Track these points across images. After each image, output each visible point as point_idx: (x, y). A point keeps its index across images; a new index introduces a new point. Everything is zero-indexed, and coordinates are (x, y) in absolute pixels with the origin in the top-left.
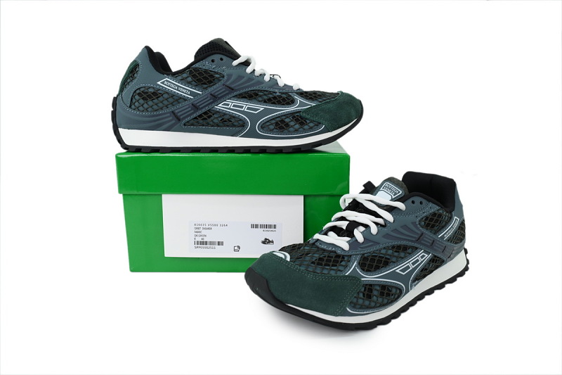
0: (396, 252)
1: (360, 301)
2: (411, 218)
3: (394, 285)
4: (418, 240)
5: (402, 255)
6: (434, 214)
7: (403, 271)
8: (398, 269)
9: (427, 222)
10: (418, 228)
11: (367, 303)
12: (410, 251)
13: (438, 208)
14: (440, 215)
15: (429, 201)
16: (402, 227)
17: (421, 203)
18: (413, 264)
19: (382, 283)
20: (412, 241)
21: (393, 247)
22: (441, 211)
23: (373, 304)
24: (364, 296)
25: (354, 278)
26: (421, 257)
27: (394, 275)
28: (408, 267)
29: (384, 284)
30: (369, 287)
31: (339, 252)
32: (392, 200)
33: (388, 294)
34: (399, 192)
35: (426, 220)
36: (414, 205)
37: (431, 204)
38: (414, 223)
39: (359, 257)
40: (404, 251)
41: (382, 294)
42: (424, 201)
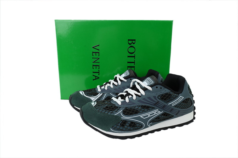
0: (142, 108)
1: (118, 127)
2: (154, 94)
3: (138, 123)
4: (155, 105)
5: (146, 110)
6: (167, 94)
7: (144, 117)
8: (141, 116)
9: (162, 97)
10: (157, 100)
11: (121, 128)
12: (150, 109)
13: (169, 91)
14: (170, 95)
15: (165, 87)
16: (148, 98)
17: (161, 88)
18: (150, 115)
19: (132, 121)
20: (152, 105)
21: (142, 106)
22: (171, 93)
23: (124, 129)
24: (120, 125)
25: (118, 117)
26: (157, 112)
27: (139, 118)
28: (148, 116)
29: (133, 121)
30: (125, 122)
31: (116, 105)
32: (148, 85)
33: (134, 126)
34: (152, 82)
35: (162, 96)
36: (157, 89)
37: (166, 89)
38: (155, 97)
39: (124, 108)
40: (146, 108)
41: (130, 125)
42: (163, 87)
